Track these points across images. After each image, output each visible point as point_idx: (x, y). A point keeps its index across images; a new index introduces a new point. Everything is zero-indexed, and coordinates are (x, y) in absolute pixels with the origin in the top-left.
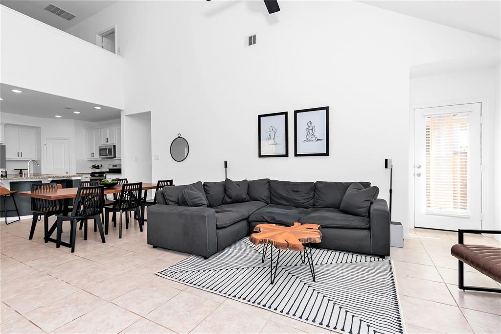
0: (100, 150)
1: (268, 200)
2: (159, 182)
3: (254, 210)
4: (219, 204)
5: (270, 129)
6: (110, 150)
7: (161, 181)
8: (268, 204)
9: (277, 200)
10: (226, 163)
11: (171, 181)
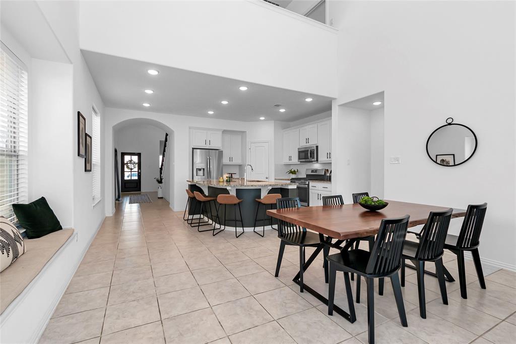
6: (312, 151)
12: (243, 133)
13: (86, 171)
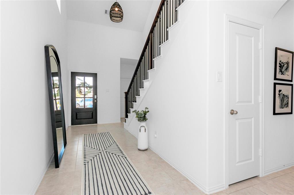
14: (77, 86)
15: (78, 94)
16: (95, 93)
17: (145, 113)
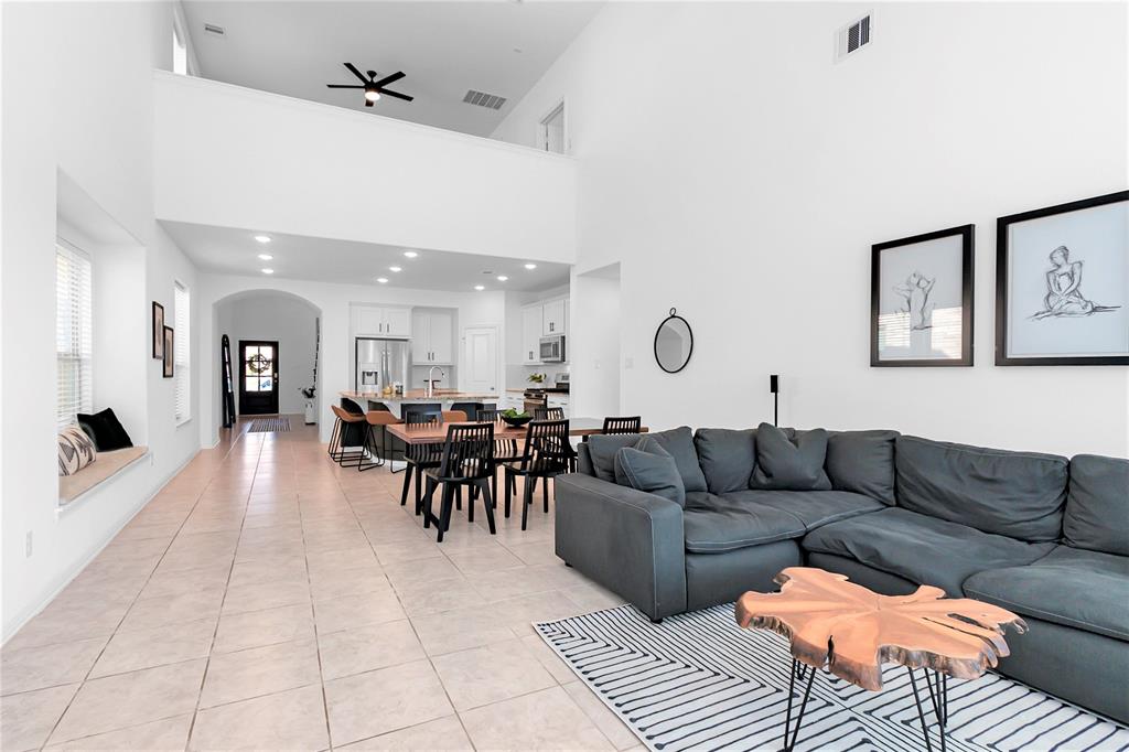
0: (542, 346)
1: (889, 496)
2: (607, 420)
3: (826, 519)
4: (733, 487)
5: (908, 283)
6: (556, 345)
7: (613, 420)
8: (888, 506)
9: (914, 498)
10: (774, 379)
11: (638, 419)
12: (453, 312)
13: (164, 376)
14: (247, 359)
15: (248, 371)
16: (276, 369)
17: (312, 390)
